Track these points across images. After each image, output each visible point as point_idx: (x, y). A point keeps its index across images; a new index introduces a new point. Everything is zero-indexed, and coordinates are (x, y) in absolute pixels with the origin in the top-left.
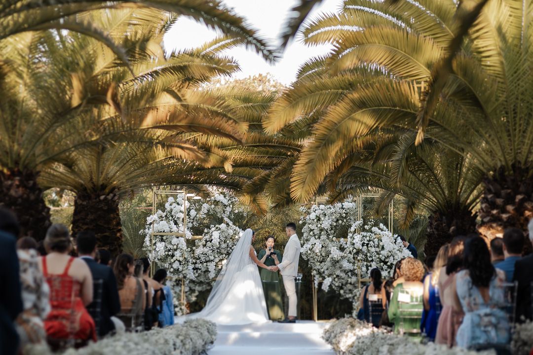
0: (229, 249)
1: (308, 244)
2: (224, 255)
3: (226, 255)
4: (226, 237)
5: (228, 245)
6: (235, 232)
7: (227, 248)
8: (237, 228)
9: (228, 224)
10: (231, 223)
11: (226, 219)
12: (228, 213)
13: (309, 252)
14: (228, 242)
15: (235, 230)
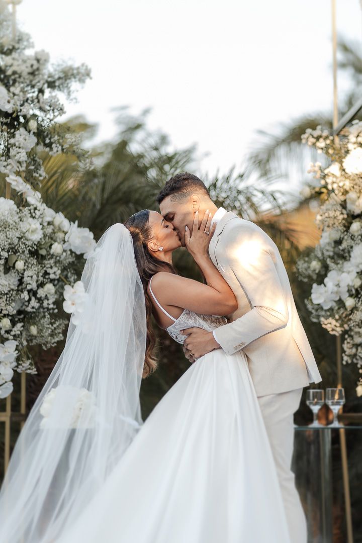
0: (25, 295)
1: (341, 271)
2: (6, 322)
3: (14, 323)
4: (13, 250)
5: (21, 282)
6: (49, 230)
7: (20, 291)
8: (60, 219)
9: (21, 201)
10: (34, 198)
11: (17, 183)
12: (23, 156)
13: (350, 302)
14: (20, 265)
15: (49, 223)
